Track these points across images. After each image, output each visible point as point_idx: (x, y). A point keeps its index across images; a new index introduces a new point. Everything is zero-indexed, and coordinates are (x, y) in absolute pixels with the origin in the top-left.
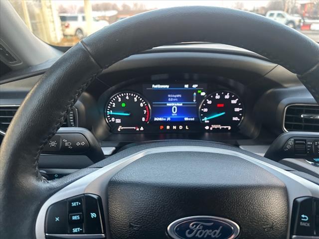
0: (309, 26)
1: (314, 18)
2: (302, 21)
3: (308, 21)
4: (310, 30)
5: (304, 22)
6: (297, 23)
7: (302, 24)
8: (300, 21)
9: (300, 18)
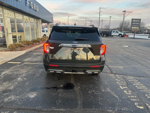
4: (128, 37)
7: (124, 35)
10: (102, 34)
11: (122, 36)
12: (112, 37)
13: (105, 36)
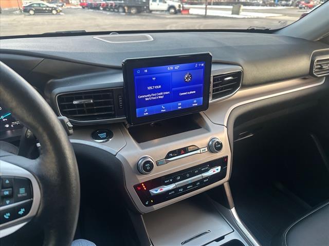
0: (188, 10)
1: (192, 4)
2: (181, 6)
3: (186, 6)
4: (189, 14)
5: (183, 7)
6: (177, 8)
7: (181, 9)
8: (180, 6)
9: (180, 3)
10: (126, 8)
11: (176, 12)
12: (150, 14)
13: (133, 11)
